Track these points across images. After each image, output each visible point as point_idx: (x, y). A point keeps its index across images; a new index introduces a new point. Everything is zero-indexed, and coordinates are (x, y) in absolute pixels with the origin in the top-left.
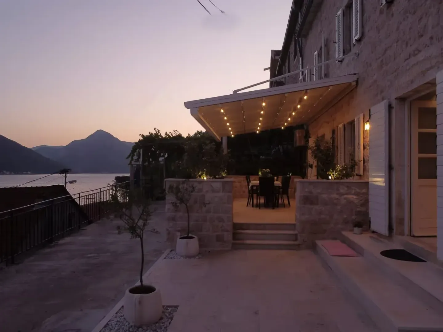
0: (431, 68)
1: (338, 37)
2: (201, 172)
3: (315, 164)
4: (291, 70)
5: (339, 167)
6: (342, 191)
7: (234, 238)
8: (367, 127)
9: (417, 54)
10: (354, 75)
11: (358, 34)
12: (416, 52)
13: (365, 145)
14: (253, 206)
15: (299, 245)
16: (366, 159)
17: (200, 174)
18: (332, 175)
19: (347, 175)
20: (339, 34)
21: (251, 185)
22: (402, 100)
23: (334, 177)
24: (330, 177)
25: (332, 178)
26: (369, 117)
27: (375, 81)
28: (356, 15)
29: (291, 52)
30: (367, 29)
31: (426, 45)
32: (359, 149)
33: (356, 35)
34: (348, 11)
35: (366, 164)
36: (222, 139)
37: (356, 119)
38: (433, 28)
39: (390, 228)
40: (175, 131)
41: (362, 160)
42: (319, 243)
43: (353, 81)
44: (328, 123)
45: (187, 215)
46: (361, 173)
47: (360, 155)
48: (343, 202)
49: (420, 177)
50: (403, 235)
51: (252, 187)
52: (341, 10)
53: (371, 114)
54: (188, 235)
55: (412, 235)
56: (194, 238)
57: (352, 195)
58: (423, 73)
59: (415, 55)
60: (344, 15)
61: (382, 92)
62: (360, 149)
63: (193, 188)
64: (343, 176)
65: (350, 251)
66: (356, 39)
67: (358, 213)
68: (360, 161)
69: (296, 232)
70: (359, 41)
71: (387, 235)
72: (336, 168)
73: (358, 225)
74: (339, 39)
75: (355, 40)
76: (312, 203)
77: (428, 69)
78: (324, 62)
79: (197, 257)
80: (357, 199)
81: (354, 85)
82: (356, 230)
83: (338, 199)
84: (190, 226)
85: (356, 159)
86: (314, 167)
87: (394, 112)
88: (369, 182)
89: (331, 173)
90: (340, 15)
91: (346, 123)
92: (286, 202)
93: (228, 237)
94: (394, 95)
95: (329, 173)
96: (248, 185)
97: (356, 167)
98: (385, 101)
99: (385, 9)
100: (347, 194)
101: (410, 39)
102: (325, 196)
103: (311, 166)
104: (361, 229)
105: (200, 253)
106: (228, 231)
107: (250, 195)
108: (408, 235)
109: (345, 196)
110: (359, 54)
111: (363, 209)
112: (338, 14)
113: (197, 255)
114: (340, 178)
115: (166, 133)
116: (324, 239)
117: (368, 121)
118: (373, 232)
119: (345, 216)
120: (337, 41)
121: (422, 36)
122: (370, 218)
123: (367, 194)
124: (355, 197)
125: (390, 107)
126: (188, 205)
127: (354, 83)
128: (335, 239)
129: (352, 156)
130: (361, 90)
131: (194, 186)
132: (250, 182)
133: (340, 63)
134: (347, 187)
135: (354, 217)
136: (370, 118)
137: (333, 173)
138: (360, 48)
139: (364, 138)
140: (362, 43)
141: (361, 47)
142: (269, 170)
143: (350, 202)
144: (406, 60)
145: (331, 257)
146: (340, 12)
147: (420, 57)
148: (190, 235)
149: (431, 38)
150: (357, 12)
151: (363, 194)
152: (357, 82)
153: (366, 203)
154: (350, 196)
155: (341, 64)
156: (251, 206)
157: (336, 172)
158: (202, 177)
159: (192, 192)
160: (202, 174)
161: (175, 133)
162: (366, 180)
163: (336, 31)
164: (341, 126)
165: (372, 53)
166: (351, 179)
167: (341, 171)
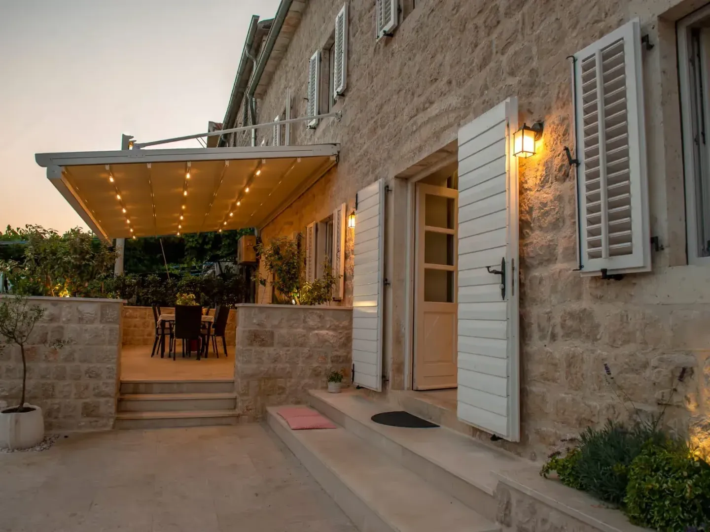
0: (450, 126)
1: (313, 91)
2: (59, 284)
3: (270, 279)
4: (238, 143)
5: (307, 287)
6: (311, 323)
7: (119, 410)
8: (352, 222)
9: (427, 108)
10: (334, 146)
11: (342, 85)
12: (427, 105)
13: (347, 252)
14: (162, 356)
15: (238, 416)
16: (348, 275)
17: (57, 288)
18: (296, 297)
19: (320, 299)
20: (313, 88)
21: (160, 319)
22: (403, 179)
23: (299, 301)
24: (293, 301)
25: (296, 303)
26: (355, 207)
27: (366, 152)
28: (339, 57)
29: (238, 123)
30: (354, 77)
31: (442, 93)
32: (338, 258)
33: (338, 86)
34: (327, 55)
35: (348, 282)
36: (114, 242)
37: (335, 212)
38: (451, 67)
39: (384, 379)
40: (29, 227)
41: (342, 276)
42: (272, 410)
43: (332, 154)
44: (291, 223)
45: (22, 365)
46: (341, 295)
47: (339, 266)
48: (313, 341)
49: (427, 298)
50: (403, 389)
51: (163, 322)
52: (317, 52)
53: (358, 202)
54: (22, 404)
55: (414, 388)
56: (34, 409)
57: (328, 329)
58: (437, 135)
59: (425, 109)
60: (321, 60)
61: (374, 169)
62: (340, 258)
63: (40, 311)
64: (314, 299)
65: (322, 420)
66: (337, 92)
67: (336, 360)
68: (340, 278)
69: (234, 395)
70: (342, 95)
71: (380, 390)
72: (304, 287)
73: (335, 377)
74: (313, 95)
75: (337, 94)
76: (263, 344)
77: (444, 129)
78: (289, 120)
79: (38, 449)
80: (334, 336)
81: (334, 161)
82: (332, 386)
83: (304, 336)
84: (27, 388)
85: (334, 274)
86: (268, 284)
87: (392, 197)
88: (354, 308)
89: (295, 294)
90: (315, 59)
91: (318, 221)
92: (221, 350)
93: (108, 406)
94: (392, 172)
95: (292, 295)
96: (156, 319)
97: (333, 286)
98: (381, 180)
99: (382, 45)
100: (318, 328)
101: (418, 86)
102: (284, 331)
103: (264, 283)
104: (339, 384)
105: (45, 441)
106: (107, 395)
107: (160, 337)
108: (408, 389)
109: (316, 332)
110: (341, 116)
111: (342, 352)
112: (312, 58)
113: (39, 444)
114: (309, 303)
115: (9, 227)
116: (280, 404)
117: (353, 213)
118: (358, 388)
119: (315, 365)
120: (309, 97)
121: (436, 80)
122: (354, 365)
123: (349, 328)
124: (331, 333)
125: (387, 189)
126: (26, 346)
127: (333, 158)
128: (298, 403)
129: (329, 267)
130: (343, 168)
131: (42, 308)
132: (160, 314)
133: (312, 130)
134: (320, 316)
135: (329, 366)
136: (357, 208)
137: (298, 295)
138: (343, 106)
139: (346, 241)
140: (347, 99)
141: (344, 104)
142: (194, 295)
143: (323, 341)
144: (411, 118)
145: (293, 431)
146: (315, 55)
147: (434, 110)
148: (26, 405)
149: (450, 82)
150: (340, 53)
151: (345, 328)
152: (338, 156)
153: (347, 342)
154: (324, 332)
155: (315, 132)
156: (160, 356)
157: (302, 294)
158: (61, 294)
159: (36, 319)
160: (62, 289)
161: (28, 230)
162: (347, 306)
163: (309, 83)
164: (312, 225)
165: (361, 111)
166: (324, 305)
167: (310, 291)
